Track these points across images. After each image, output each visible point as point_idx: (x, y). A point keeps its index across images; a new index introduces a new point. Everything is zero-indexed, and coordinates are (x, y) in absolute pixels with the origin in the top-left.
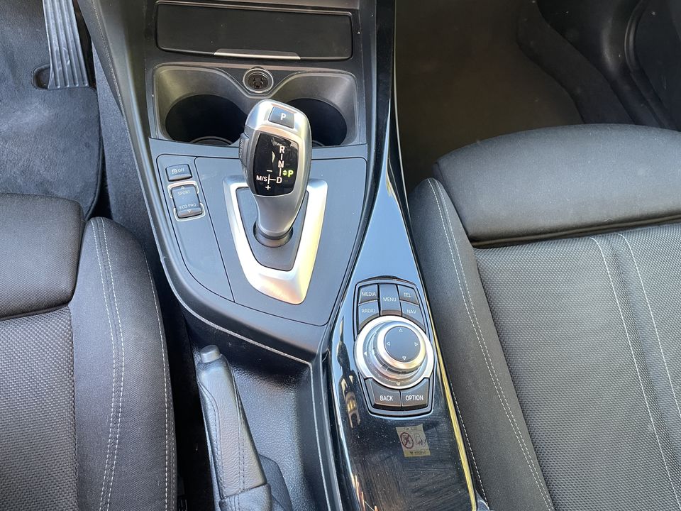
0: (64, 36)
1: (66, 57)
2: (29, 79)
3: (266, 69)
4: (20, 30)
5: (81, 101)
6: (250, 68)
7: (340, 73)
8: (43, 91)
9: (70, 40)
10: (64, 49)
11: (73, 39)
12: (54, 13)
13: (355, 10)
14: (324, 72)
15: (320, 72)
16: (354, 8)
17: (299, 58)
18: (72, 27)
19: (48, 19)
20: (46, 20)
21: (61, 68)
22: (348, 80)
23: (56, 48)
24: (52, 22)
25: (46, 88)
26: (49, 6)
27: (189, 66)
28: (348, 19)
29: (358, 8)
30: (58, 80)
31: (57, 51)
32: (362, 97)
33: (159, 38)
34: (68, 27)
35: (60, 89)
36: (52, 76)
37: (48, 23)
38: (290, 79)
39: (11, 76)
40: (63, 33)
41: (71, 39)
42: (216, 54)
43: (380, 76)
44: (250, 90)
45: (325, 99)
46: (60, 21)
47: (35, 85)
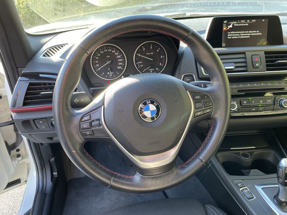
3: (246, 151)
7: (268, 150)
14: (264, 151)
15: (262, 151)
17: (255, 147)
27: (224, 153)
38: (254, 154)
42: (231, 149)
44: (245, 158)
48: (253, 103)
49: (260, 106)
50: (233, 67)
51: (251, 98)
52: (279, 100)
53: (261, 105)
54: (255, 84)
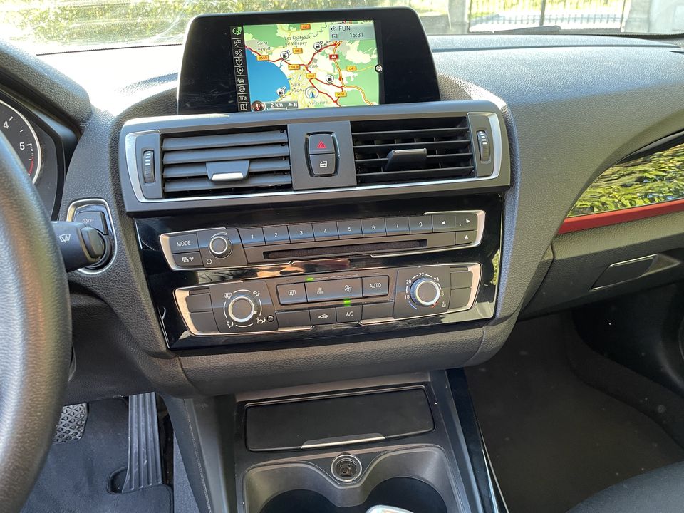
0: (144, 437)
1: (144, 458)
2: (104, 484)
3: (353, 453)
4: (102, 437)
5: (153, 501)
6: (337, 455)
7: (426, 446)
8: (117, 495)
9: (149, 441)
10: (143, 449)
11: (152, 439)
12: (138, 418)
13: (427, 382)
14: (411, 448)
15: (407, 449)
16: (425, 381)
17: (383, 438)
18: (153, 427)
19: (131, 424)
20: (129, 425)
21: (137, 469)
22: (436, 453)
23: (135, 450)
24: (135, 425)
25: (120, 492)
26: (134, 411)
27: (277, 464)
28: (423, 393)
29: (429, 380)
30: (133, 482)
31: (136, 453)
32: (456, 470)
33: (249, 439)
34: (149, 428)
35: (134, 491)
36: (128, 478)
37: (131, 427)
38: (378, 461)
39: (87, 485)
40: (144, 435)
41: (150, 439)
42: (303, 447)
43: (470, 446)
44: (340, 480)
45: (415, 476)
46: (142, 424)
47: (110, 490)
48: (321, 295)
49: (346, 302)
50: (239, 176)
51: (312, 279)
52: (409, 282)
53: (349, 302)
54: (325, 231)
